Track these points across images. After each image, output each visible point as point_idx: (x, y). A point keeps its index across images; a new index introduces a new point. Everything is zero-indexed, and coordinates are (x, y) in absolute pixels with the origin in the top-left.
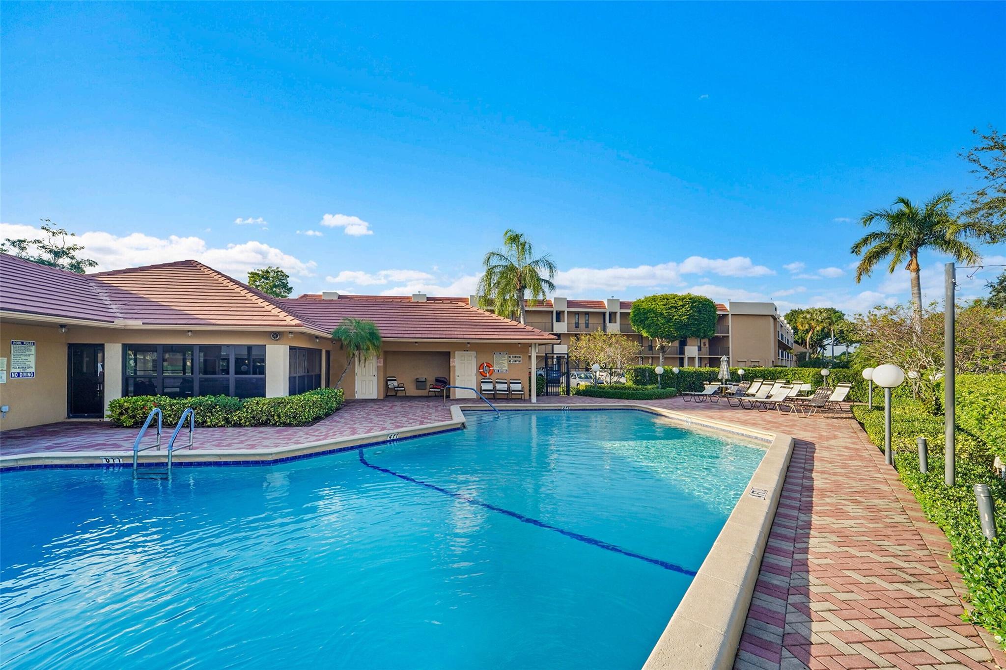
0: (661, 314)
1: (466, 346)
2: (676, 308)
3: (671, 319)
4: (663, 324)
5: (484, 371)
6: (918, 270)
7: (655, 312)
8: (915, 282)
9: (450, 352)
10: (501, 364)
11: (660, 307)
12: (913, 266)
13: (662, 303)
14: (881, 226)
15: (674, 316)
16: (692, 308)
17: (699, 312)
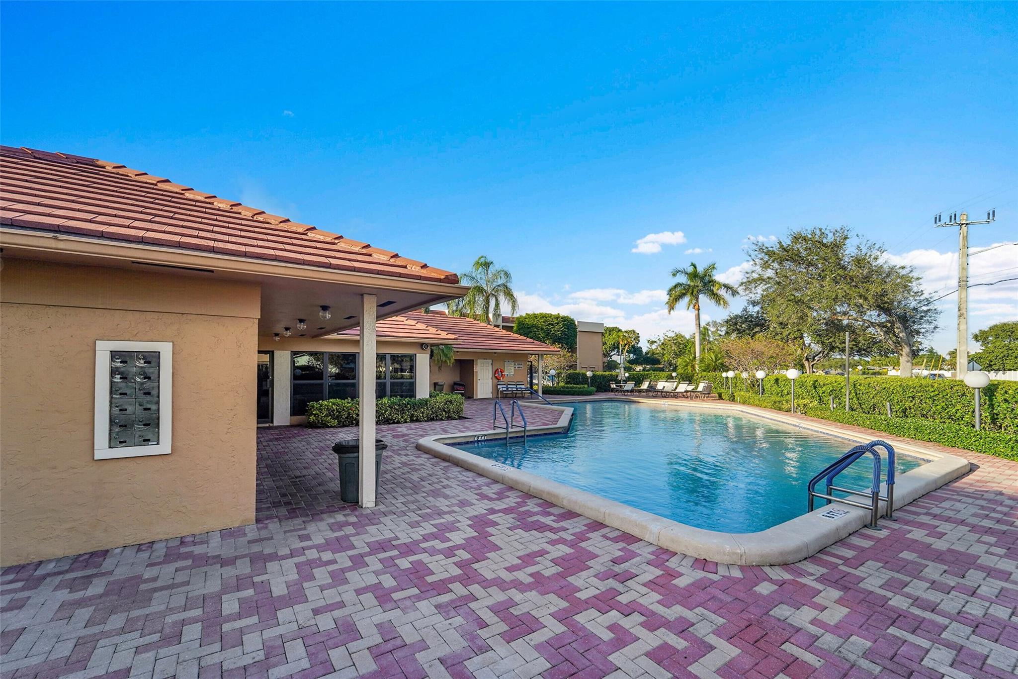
0: (542, 329)
1: (485, 355)
2: (552, 324)
3: (549, 333)
4: (543, 338)
5: (498, 375)
6: (699, 310)
7: (537, 327)
8: (697, 317)
9: (473, 360)
10: (510, 370)
11: (540, 323)
12: (697, 307)
13: (542, 320)
14: (682, 279)
15: (551, 331)
16: (564, 325)
17: (568, 329)
